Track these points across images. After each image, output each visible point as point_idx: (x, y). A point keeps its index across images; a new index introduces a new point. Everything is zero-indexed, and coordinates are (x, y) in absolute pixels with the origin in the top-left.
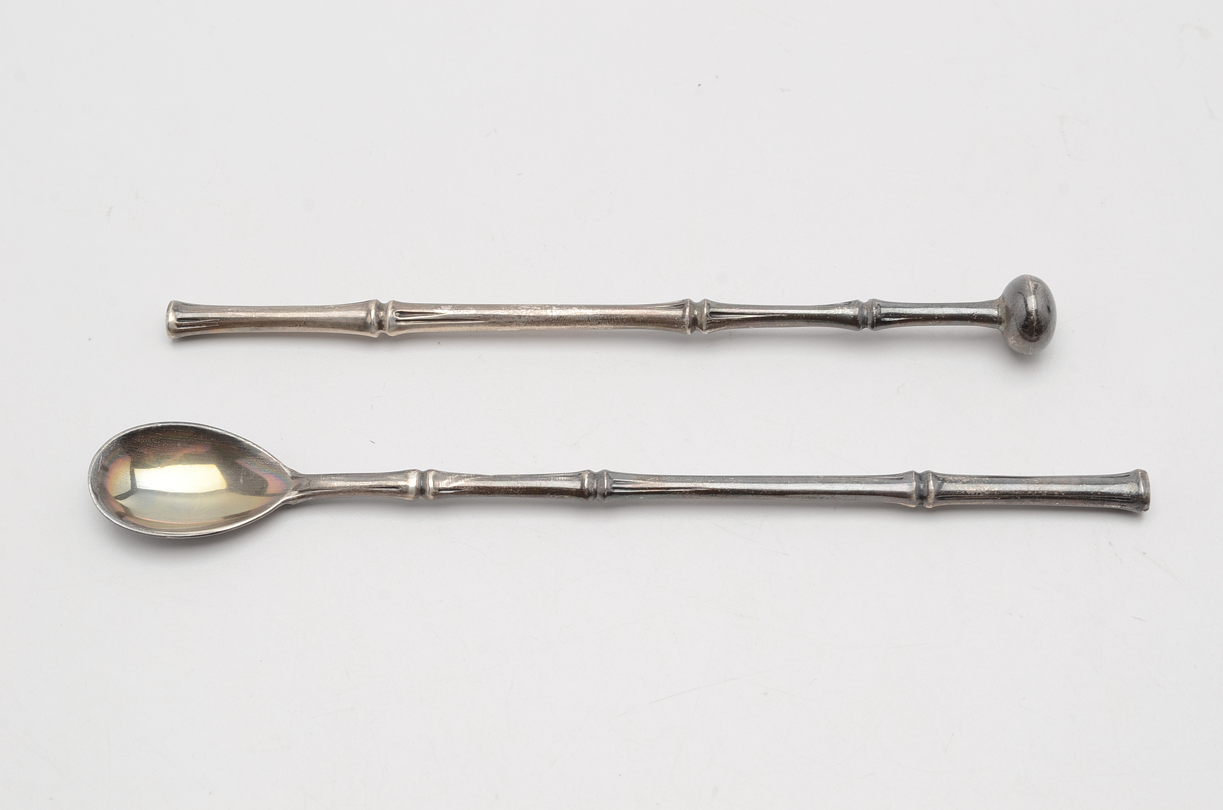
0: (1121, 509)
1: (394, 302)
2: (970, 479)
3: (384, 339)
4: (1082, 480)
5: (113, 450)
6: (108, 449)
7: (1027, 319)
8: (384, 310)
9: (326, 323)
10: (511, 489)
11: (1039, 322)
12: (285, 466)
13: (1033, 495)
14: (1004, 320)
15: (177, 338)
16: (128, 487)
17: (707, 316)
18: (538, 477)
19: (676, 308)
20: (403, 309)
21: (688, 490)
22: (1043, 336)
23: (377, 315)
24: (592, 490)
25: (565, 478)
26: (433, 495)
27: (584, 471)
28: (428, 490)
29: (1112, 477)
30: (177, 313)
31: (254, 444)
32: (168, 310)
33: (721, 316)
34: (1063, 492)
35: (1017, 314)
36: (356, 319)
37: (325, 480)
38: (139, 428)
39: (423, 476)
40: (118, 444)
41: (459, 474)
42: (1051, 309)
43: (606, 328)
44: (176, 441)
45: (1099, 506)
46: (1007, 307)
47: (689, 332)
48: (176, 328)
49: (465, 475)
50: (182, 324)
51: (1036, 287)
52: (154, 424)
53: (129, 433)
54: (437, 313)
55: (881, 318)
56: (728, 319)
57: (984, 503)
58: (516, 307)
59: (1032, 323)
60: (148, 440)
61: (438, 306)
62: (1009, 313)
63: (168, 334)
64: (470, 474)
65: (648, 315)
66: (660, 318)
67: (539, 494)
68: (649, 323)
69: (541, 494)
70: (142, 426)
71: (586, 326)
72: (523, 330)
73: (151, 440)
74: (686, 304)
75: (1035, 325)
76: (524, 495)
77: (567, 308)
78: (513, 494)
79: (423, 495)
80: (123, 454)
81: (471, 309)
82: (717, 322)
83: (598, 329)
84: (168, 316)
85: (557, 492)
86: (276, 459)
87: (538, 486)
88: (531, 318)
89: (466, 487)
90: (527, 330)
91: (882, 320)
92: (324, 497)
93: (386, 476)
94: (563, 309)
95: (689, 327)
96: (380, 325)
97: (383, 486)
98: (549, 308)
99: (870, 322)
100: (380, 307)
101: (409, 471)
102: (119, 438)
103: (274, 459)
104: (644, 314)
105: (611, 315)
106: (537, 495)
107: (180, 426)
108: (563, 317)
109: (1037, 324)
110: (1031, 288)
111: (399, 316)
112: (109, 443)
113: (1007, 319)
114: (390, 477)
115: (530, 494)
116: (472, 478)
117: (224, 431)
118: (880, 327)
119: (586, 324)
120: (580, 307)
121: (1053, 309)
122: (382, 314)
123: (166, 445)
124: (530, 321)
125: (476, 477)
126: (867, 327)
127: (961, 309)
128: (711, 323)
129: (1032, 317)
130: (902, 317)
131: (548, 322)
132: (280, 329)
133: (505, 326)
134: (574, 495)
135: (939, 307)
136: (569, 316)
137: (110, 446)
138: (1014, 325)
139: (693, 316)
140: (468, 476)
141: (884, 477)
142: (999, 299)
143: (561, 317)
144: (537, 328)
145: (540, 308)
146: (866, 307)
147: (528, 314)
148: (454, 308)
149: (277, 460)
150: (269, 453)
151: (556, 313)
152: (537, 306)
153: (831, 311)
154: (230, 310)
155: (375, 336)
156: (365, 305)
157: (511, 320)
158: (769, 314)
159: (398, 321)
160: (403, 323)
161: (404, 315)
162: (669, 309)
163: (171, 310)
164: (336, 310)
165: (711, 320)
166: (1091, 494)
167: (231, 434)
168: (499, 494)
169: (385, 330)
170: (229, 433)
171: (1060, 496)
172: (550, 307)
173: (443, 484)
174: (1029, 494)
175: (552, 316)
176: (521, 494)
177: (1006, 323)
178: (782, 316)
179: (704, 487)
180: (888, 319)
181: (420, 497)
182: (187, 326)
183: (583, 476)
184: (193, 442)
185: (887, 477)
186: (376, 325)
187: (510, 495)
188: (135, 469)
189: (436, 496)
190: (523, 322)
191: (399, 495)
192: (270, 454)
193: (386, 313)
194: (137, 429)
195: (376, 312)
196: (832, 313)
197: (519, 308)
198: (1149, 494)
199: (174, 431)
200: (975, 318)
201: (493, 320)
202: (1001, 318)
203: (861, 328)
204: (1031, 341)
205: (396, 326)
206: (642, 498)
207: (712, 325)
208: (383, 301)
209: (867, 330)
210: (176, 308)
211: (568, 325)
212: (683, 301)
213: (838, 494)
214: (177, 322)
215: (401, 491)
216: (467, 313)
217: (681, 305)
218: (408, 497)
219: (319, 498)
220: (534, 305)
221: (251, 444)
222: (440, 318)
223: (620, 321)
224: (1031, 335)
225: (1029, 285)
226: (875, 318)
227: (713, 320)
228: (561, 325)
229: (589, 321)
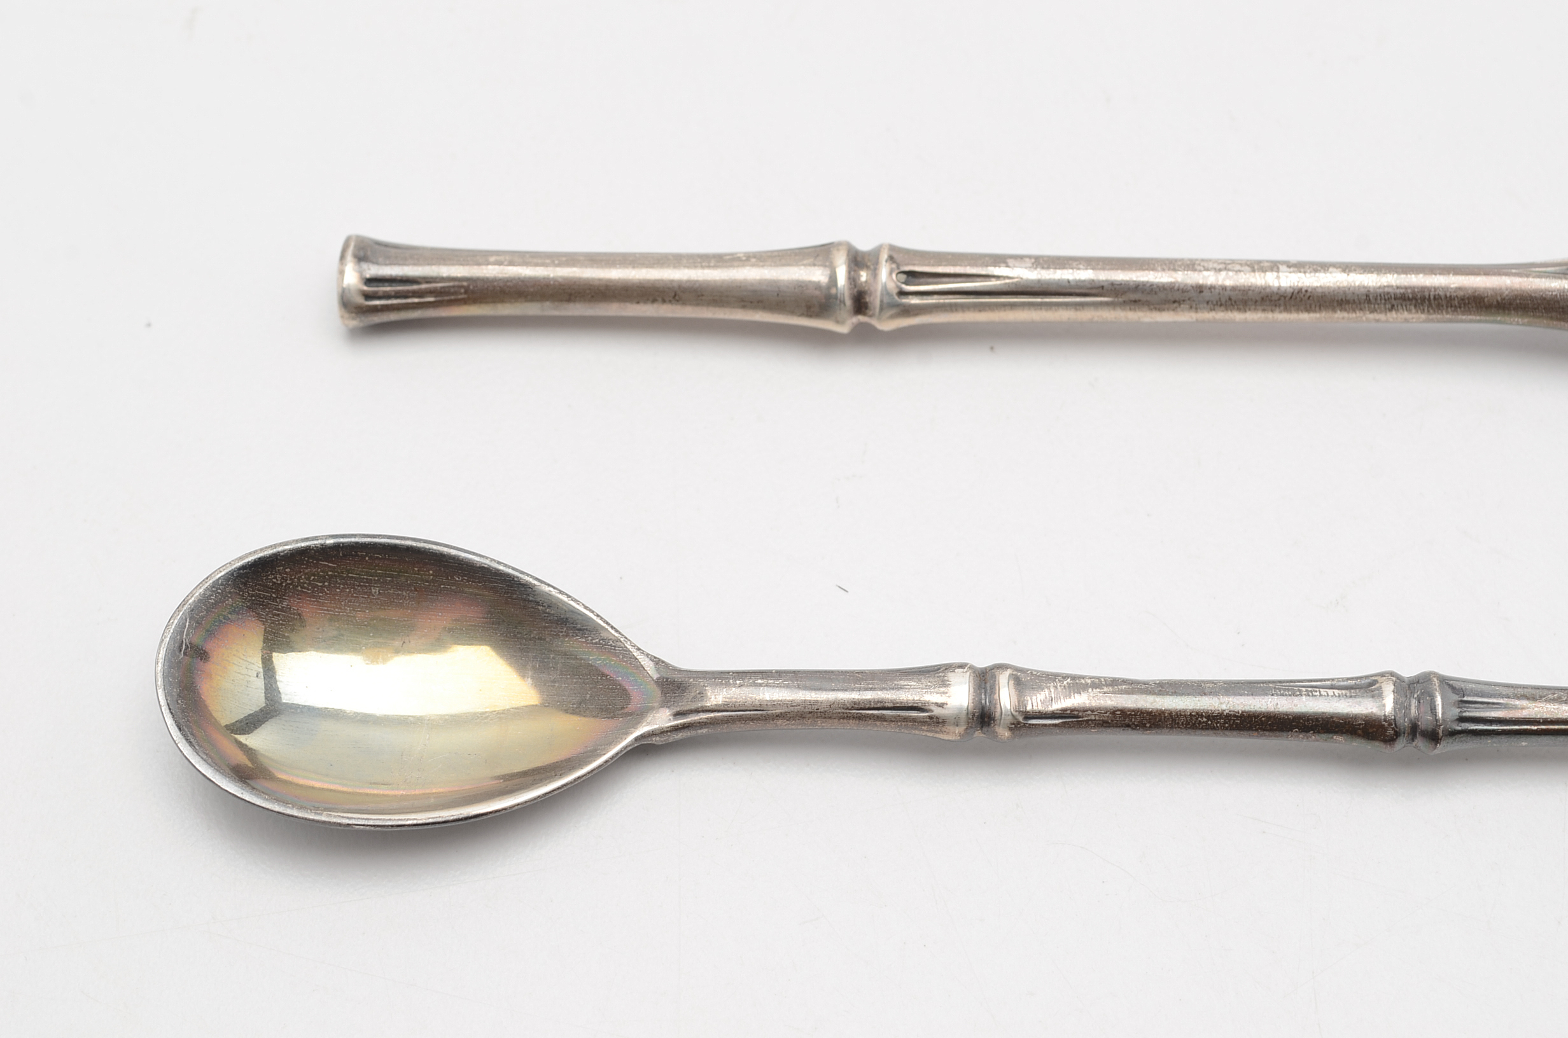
1: (892, 248)
3: (864, 337)
5: (216, 603)
6: (204, 601)
8: (868, 267)
9: (727, 296)
10: (1202, 716)
12: (639, 649)
15: (361, 325)
16: (255, 699)
18: (1271, 689)
20: (914, 265)
23: (852, 279)
24: (1404, 723)
25: (1337, 692)
26: (1011, 729)
27: (1382, 675)
28: (998, 715)
30: (365, 266)
31: (561, 592)
32: (343, 257)
36: (801, 286)
37: (741, 686)
38: (280, 549)
39: (984, 679)
40: (228, 590)
41: (1073, 677)
43: (1406, 321)
44: (368, 581)
48: (361, 300)
49: (1089, 681)
50: (376, 292)
52: (316, 538)
53: (255, 561)
54: (998, 277)
58: (1191, 265)
60: (299, 580)
61: (1000, 260)
63: (342, 317)
64: (1099, 678)
66: (1545, 299)
67: (1271, 730)
68: (1514, 309)
69: (1276, 730)
70: (286, 544)
71: (1359, 314)
72: (1203, 321)
73: (308, 579)
76: (1235, 733)
77: (1316, 271)
78: (1207, 729)
79: (985, 729)
80: (238, 614)
81: (1081, 266)
83: (1387, 321)
84: (342, 273)
85: (1316, 726)
86: (617, 631)
87: (1272, 709)
88: (1228, 293)
89: (1093, 711)
90: (1215, 321)
92: (737, 727)
93: (892, 680)
94: (1305, 272)
96: (860, 304)
97: (887, 705)
98: (1272, 270)
100: (857, 261)
101: (949, 667)
102: (231, 573)
103: (613, 632)
105: (1423, 289)
106: (1267, 733)
107: (380, 544)
108: (1306, 291)
111: (906, 283)
112: (207, 585)
114: (902, 683)
115: (1250, 729)
116: (1106, 689)
117: (487, 558)
119: (1361, 309)
120: (1346, 268)
122: (864, 276)
123: (342, 590)
124: (1223, 301)
125: (1114, 684)
131: (1268, 302)
132: (613, 309)
133: (1160, 310)
134: (1359, 736)
136: (1320, 290)
137: (208, 593)
140: (1097, 684)
143: (1300, 290)
144: (1237, 316)
145: (1248, 268)
147: (1220, 283)
148: (1039, 263)
149: (620, 633)
150: (598, 616)
151: (1287, 280)
152: (1241, 265)
154: (492, 259)
155: (844, 329)
156: (821, 253)
157: (1177, 296)
159: (902, 293)
160: (915, 301)
161: (917, 280)
163: (349, 257)
164: (753, 265)
167: (506, 565)
168: (1172, 728)
169: (871, 316)
170: (499, 563)
172: (1274, 266)
173: (1037, 702)
175: (1279, 288)
176: (1226, 729)
181: (978, 734)
182: (387, 296)
183: (1381, 688)
184: (411, 585)
186: (849, 302)
187: (1199, 732)
188: (274, 654)
189: (1017, 732)
190: (1208, 303)
191: (925, 728)
192: (601, 619)
193: (875, 274)
194: (275, 551)
195: (849, 272)
197: (1198, 268)
199: (363, 557)
201: (1133, 296)
205: (898, 305)
206: (1524, 744)
208: (864, 245)
210: (362, 254)
211: (1315, 311)
214: (365, 288)
215: (931, 718)
216: (1071, 278)
218: (948, 733)
219: (725, 731)
220: (1233, 262)
221: (554, 592)
222: (1005, 289)
223: (1444, 303)
228: (1298, 310)
229: (1369, 302)
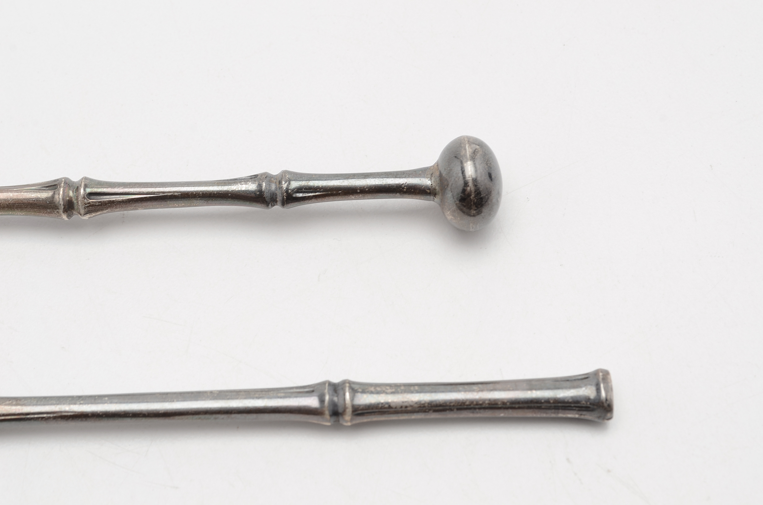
0: (580, 418)
2: (397, 388)
4: (532, 384)
7: (464, 191)
11: (478, 192)
13: (472, 406)
14: (439, 191)
17: (84, 198)
19: (48, 190)
21: (51, 415)
22: (485, 210)
29: (568, 380)
33: (102, 197)
34: (508, 402)
35: (452, 184)
42: (493, 177)
45: (553, 415)
46: (441, 175)
47: (64, 217)
51: (475, 152)
55: (293, 194)
56: (110, 201)
57: (414, 416)
59: (469, 195)
62: (443, 182)
65: (13, 199)
74: (60, 184)
75: (473, 198)
82: (97, 204)
91: (294, 196)
95: (64, 212)
99: (279, 198)
104: (9, 198)
109: (475, 196)
110: (468, 152)
113: (441, 190)
118: (293, 204)
121: (495, 177)
126: (277, 205)
127: (388, 179)
128: (90, 206)
129: (469, 188)
130: (318, 192)
135: (363, 178)
138: (451, 197)
139: (68, 199)
141: (292, 391)
142: (433, 166)
146: (275, 181)
153: (233, 187)
158: (159, 192)
162: (39, 190)
165: (89, 203)
166: (541, 403)
171: (504, 406)
174: (467, 405)
177: (440, 194)
178: (175, 195)
179: (71, 410)
180: (301, 195)
185: (295, 390)
196: (234, 189)
198: (611, 401)
200: (405, 190)
202: (435, 189)
203: (270, 205)
204: (469, 215)
207: (92, 208)
209: (277, 208)
212: (55, 181)
213: (235, 413)
217: (53, 186)
224: (470, 208)
225: (465, 149)
226: (285, 194)
227: (92, 202)
